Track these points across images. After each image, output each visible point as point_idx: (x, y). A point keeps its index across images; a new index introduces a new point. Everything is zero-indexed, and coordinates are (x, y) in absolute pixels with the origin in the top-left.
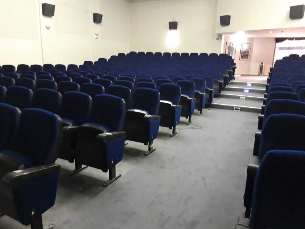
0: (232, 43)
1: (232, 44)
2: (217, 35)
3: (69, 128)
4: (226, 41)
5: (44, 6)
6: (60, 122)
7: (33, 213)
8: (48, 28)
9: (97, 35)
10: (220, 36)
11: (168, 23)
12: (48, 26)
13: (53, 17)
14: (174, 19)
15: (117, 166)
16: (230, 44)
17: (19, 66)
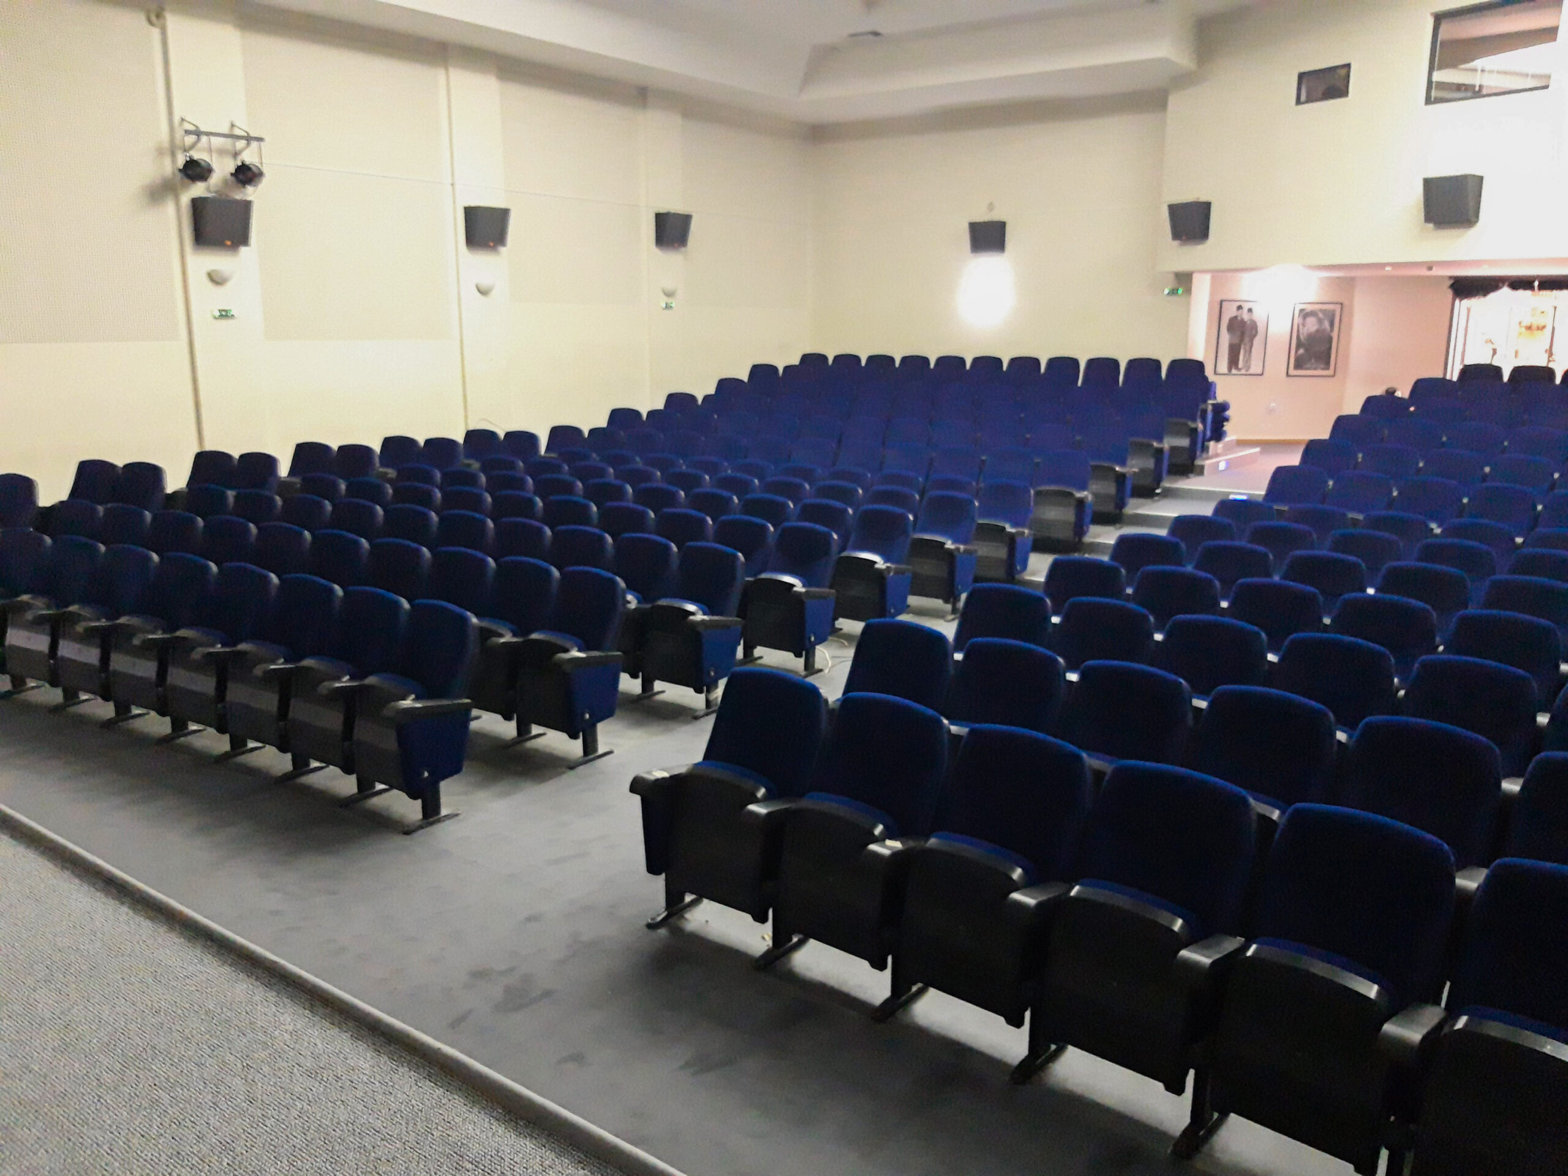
0: (1246, 306)
1: (1250, 310)
2: (1172, 277)
3: (502, 640)
4: (1219, 299)
5: (471, 214)
6: (474, 626)
7: (426, 774)
8: (483, 292)
9: (669, 294)
10: (1183, 281)
11: (967, 226)
12: (485, 283)
13: (503, 250)
14: (991, 207)
15: (601, 727)
16: (1240, 308)
17: (388, 442)
